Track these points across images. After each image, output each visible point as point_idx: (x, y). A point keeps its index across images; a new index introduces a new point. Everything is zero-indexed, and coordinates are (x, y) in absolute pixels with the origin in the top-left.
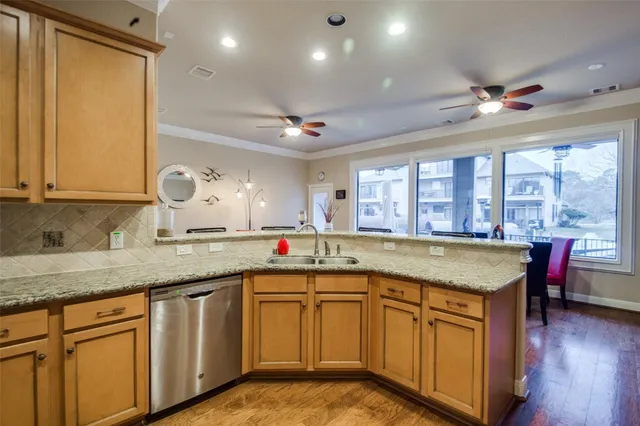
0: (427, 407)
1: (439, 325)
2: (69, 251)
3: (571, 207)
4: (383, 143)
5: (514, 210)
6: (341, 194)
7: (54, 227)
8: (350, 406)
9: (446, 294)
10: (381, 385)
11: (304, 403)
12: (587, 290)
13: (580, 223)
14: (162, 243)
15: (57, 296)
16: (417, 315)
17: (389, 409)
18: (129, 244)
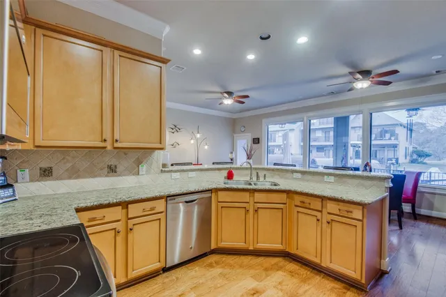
0: (325, 273)
1: (334, 223)
2: (119, 176)
3: (419, 148)
4: (284, 107)
5: (376, 151)
6: (256, 141)
7: (113, 162)
8: (278, 270)
9: (339, 205)
10: (294, 260)
11: (250, 267)
12: (431, 207)
13: (426, 160)
14: (165, 171)
15: (127, 200)
16: (319, 217)
17: (302, 273)
18: (148, 172)
